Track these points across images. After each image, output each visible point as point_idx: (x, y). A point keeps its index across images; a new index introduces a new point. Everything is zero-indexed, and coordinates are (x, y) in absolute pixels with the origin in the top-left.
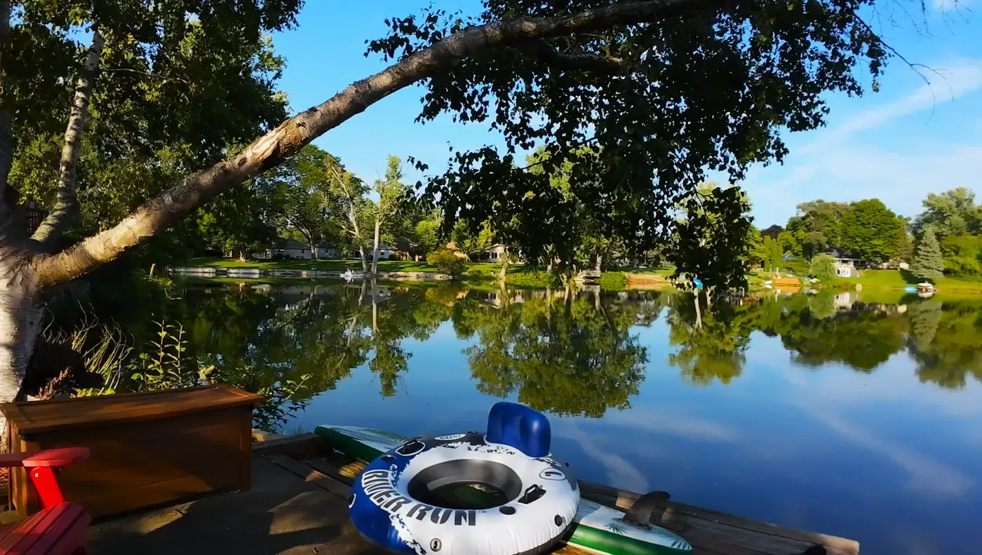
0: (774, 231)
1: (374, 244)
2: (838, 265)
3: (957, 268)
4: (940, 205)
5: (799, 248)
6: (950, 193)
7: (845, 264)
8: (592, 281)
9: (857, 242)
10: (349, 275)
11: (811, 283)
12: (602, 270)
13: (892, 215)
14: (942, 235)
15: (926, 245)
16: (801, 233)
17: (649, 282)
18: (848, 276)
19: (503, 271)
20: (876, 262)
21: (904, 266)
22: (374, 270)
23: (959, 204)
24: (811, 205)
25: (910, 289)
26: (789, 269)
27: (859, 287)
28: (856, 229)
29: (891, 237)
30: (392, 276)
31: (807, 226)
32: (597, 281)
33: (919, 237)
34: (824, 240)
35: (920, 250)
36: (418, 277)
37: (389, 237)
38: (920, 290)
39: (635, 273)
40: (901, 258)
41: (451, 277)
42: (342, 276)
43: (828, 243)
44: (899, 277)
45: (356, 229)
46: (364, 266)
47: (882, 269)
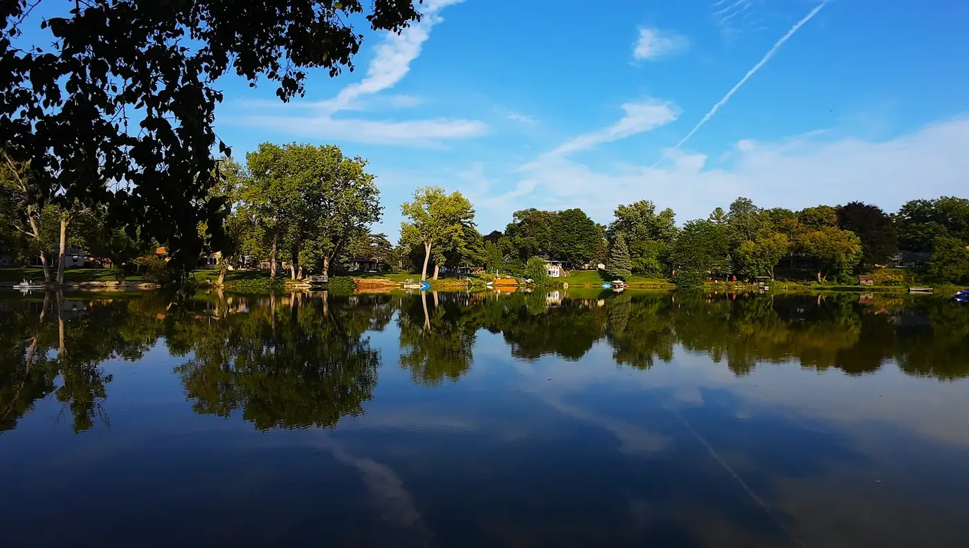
0: (495, 236)
1: (59, 249)
2: (549, 267)
3: (642, 267)
4: (628, 215)
5: (515, 252)
6: (636, 205)
7: (554, 266)
8: (320, 286)
9: (563, 246)
10: (25, 287)
11: (527, 283)
12: (330, 275)
13: (592, 223)
14: (630, 240)
15: (617, 248)
16: (518, 239)
17: (378, 286)
18: (558, 276)
19: (221, 278)
20: (580, 264)
21: (601, 266)
22: (60, 279)
23: (642, 214)
24: (525, 212)
25: (607, 286)
26: (508, 271)
27: (566, 285)
28: (563, 235)
29: (590, 242)
30: (84, 287)
31: (522, 232)
32: (325, 286)
33: (612, 242)
34: (536, 244)
35: (613, 252)
36: (117, 287)
37: (78, 240)
38: (614, 287)
39: (364, 277)
40: (599, 260)
41: (159, 286)
42: (16, 287)
43: (541, 247)
44: (598, 276)
45: (35, 230)
46: (47, 275)
47: (584, 269)
